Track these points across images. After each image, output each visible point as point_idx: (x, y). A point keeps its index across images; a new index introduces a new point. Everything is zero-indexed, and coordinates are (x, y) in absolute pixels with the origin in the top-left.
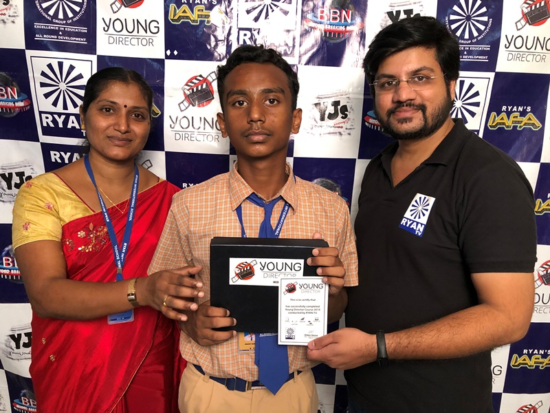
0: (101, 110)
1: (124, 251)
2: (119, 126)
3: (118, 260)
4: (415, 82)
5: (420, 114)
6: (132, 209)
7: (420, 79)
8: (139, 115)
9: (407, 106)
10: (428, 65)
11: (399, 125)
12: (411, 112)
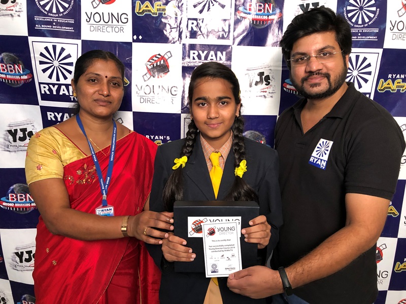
0: (89, 81)
1: (107, 183)
2: (103, 91)
3: (103, 190)
4: (321, 57)
5: (325, 81)
6: (113, 152)
7: (325, 54)
8: (116, 83)
9: (316, 74)
10: (331, 44)
11: (311, 89)
12: (319, 79)
